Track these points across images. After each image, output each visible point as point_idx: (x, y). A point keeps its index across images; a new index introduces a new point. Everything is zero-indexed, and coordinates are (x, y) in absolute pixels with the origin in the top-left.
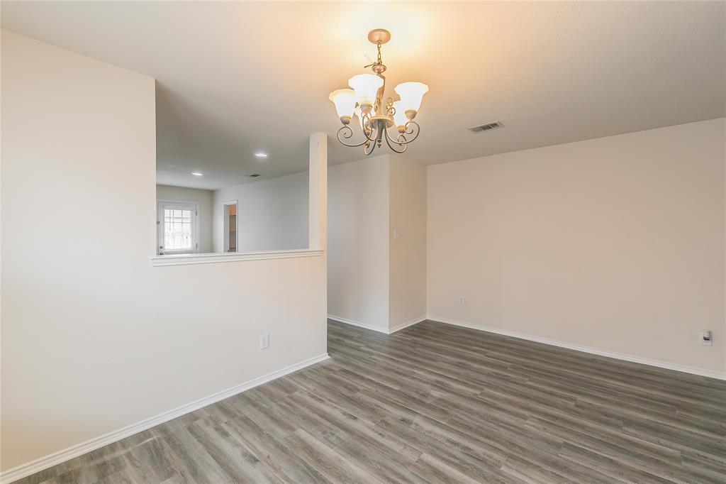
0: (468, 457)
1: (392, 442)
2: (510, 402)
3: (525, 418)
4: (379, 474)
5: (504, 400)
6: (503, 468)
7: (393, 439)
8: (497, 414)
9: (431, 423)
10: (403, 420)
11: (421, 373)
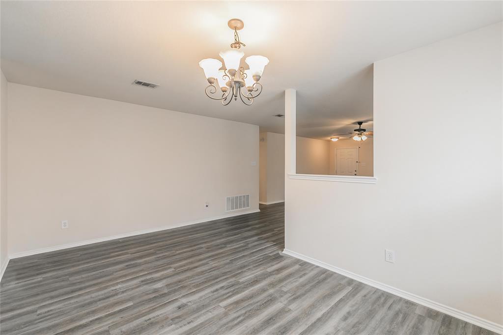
0: (229, 289)
1: (202, 318)
2: (192, 263)
3: (207, 263)
4: (231, 329)
5: (187, 264)
6: (241, 281)
7: (199, 317)
8: (199, 270)
9: (191, 295)
10: (179, 308)
11: (120, 286)
